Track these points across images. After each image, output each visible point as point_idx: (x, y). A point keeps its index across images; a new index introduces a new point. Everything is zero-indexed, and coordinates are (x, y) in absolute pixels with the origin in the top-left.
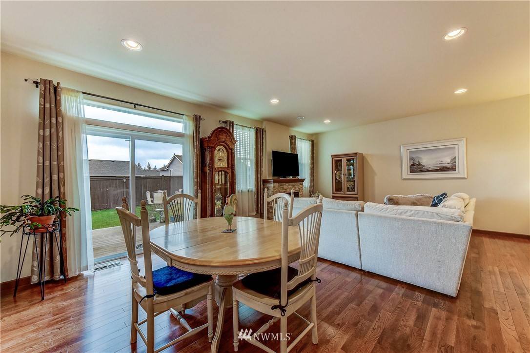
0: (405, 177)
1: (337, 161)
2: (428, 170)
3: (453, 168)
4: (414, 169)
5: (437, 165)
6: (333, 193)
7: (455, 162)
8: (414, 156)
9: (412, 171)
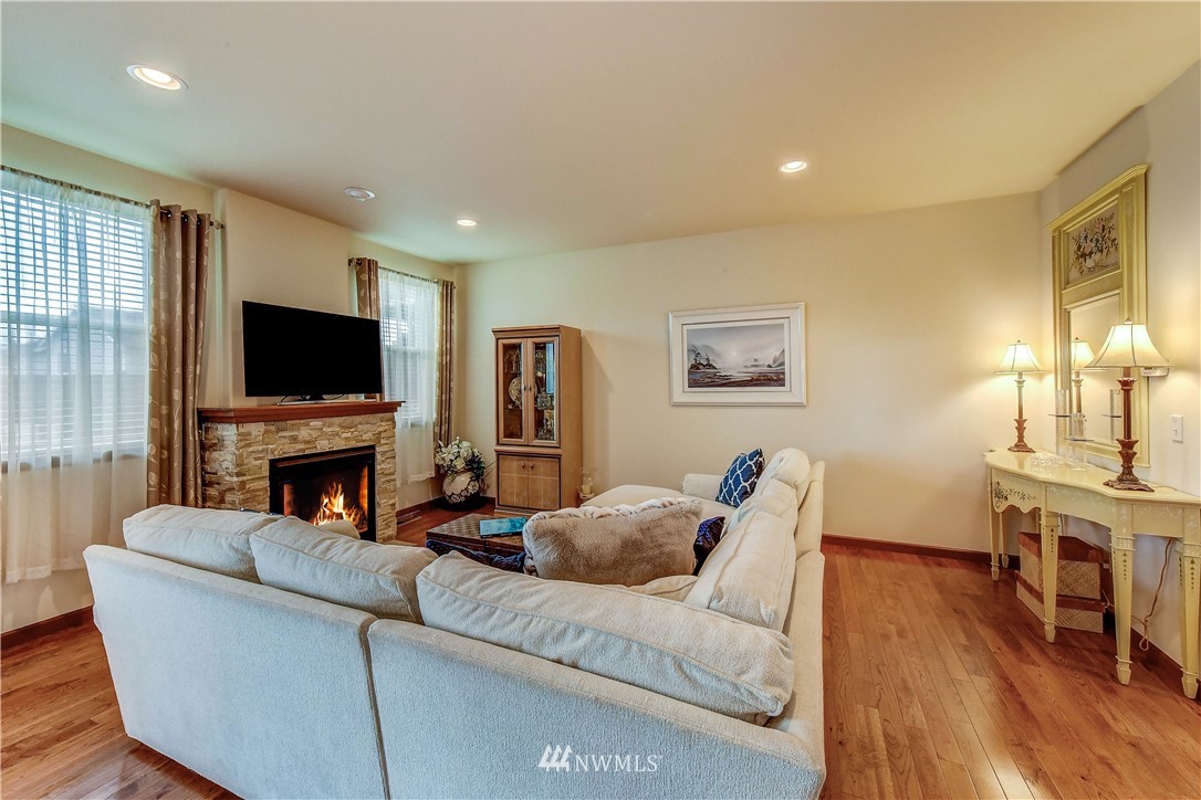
0: (679, 397)
1: (507, 348)
2: (727, 383)
3: (779, 380)
4: (697, 377)
5: (746, 370)
6: (498, 444)
7: (783, 364)
8: (699, 343)
9: (693, 383)
